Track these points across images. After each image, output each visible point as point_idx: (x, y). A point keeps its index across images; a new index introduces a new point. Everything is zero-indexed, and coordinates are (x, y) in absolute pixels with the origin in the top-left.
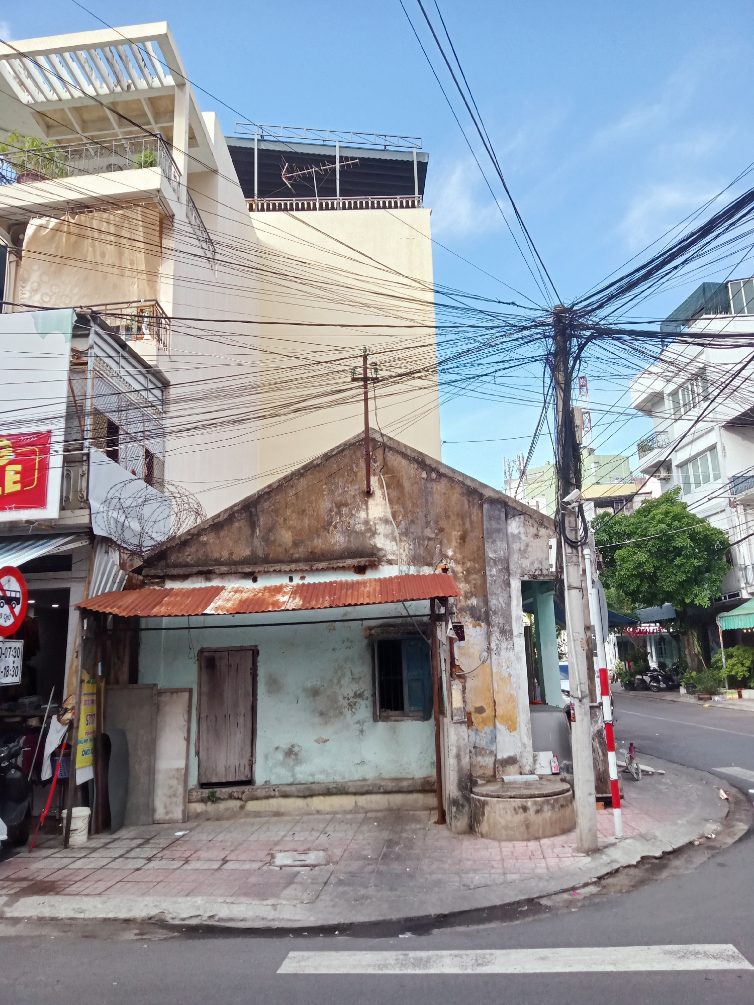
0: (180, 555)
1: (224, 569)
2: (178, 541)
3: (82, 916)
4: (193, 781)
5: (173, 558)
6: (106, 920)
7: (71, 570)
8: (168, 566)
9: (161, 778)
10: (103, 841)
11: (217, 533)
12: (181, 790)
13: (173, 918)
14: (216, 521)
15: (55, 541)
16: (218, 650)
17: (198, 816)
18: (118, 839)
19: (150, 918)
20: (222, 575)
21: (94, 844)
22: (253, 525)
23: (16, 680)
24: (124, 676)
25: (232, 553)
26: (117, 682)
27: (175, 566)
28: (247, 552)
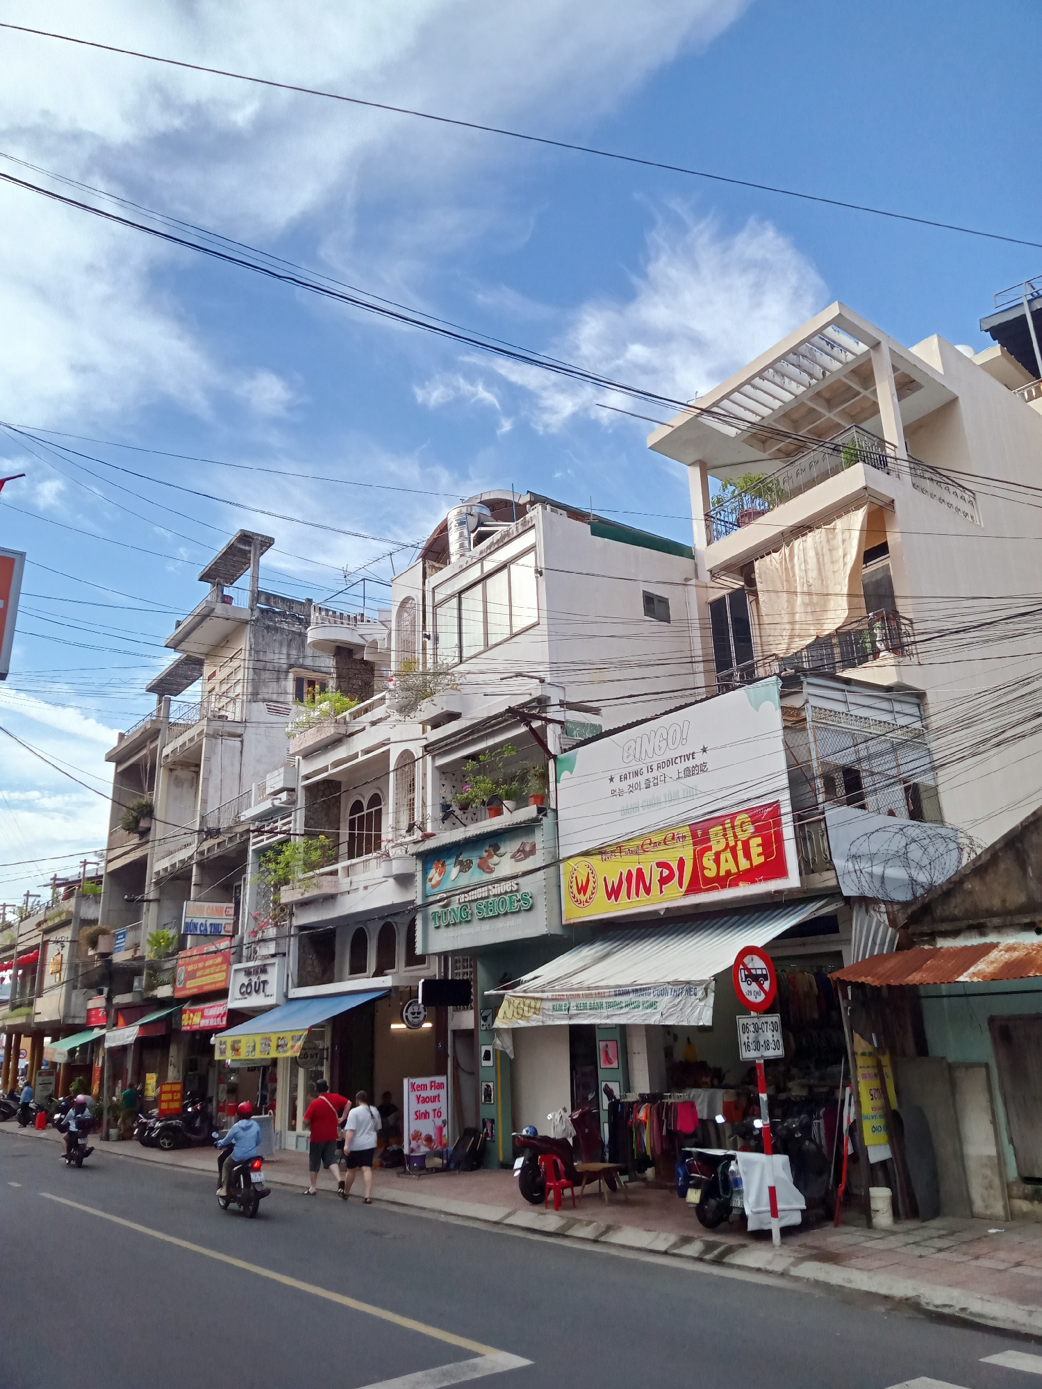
0: (945, 907)
1: (996, 921)
2: (940, 892)
3: (848, 1285)
4: (1012, 1173)
5: (938, 912)
6: (868, 1293)
7: (838, 932)
8: (934, 921)
9: (972, 1165)
10: (909, 1226)
11: (982, 878)
12: (997, 1182)
13: (928, 1304)
14: (978, 863)
15: (812, 905)
16: (1009, 1018)
17: (1025, 1216)
18: (926, 1227)
19: (907, 1299)
20: (999, 929)
21: (897, 1228)
22: (1022, 863)
23: (780, 1053)
24: (911, 1047)
25: (1004, 901)
26: (904, 1054)
27: (944, 920)
28: (1022, 898)
